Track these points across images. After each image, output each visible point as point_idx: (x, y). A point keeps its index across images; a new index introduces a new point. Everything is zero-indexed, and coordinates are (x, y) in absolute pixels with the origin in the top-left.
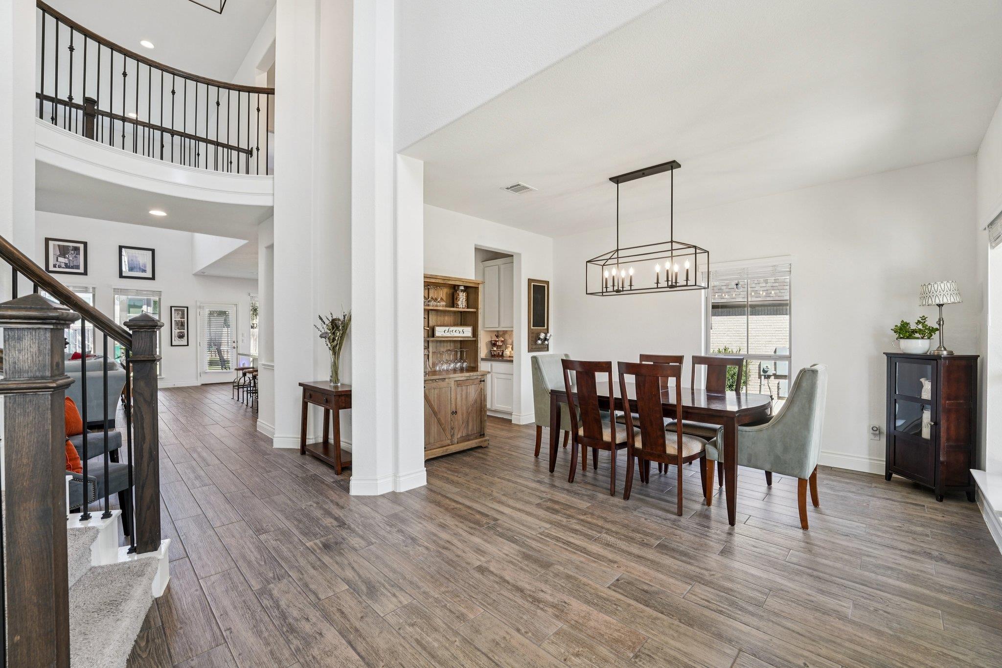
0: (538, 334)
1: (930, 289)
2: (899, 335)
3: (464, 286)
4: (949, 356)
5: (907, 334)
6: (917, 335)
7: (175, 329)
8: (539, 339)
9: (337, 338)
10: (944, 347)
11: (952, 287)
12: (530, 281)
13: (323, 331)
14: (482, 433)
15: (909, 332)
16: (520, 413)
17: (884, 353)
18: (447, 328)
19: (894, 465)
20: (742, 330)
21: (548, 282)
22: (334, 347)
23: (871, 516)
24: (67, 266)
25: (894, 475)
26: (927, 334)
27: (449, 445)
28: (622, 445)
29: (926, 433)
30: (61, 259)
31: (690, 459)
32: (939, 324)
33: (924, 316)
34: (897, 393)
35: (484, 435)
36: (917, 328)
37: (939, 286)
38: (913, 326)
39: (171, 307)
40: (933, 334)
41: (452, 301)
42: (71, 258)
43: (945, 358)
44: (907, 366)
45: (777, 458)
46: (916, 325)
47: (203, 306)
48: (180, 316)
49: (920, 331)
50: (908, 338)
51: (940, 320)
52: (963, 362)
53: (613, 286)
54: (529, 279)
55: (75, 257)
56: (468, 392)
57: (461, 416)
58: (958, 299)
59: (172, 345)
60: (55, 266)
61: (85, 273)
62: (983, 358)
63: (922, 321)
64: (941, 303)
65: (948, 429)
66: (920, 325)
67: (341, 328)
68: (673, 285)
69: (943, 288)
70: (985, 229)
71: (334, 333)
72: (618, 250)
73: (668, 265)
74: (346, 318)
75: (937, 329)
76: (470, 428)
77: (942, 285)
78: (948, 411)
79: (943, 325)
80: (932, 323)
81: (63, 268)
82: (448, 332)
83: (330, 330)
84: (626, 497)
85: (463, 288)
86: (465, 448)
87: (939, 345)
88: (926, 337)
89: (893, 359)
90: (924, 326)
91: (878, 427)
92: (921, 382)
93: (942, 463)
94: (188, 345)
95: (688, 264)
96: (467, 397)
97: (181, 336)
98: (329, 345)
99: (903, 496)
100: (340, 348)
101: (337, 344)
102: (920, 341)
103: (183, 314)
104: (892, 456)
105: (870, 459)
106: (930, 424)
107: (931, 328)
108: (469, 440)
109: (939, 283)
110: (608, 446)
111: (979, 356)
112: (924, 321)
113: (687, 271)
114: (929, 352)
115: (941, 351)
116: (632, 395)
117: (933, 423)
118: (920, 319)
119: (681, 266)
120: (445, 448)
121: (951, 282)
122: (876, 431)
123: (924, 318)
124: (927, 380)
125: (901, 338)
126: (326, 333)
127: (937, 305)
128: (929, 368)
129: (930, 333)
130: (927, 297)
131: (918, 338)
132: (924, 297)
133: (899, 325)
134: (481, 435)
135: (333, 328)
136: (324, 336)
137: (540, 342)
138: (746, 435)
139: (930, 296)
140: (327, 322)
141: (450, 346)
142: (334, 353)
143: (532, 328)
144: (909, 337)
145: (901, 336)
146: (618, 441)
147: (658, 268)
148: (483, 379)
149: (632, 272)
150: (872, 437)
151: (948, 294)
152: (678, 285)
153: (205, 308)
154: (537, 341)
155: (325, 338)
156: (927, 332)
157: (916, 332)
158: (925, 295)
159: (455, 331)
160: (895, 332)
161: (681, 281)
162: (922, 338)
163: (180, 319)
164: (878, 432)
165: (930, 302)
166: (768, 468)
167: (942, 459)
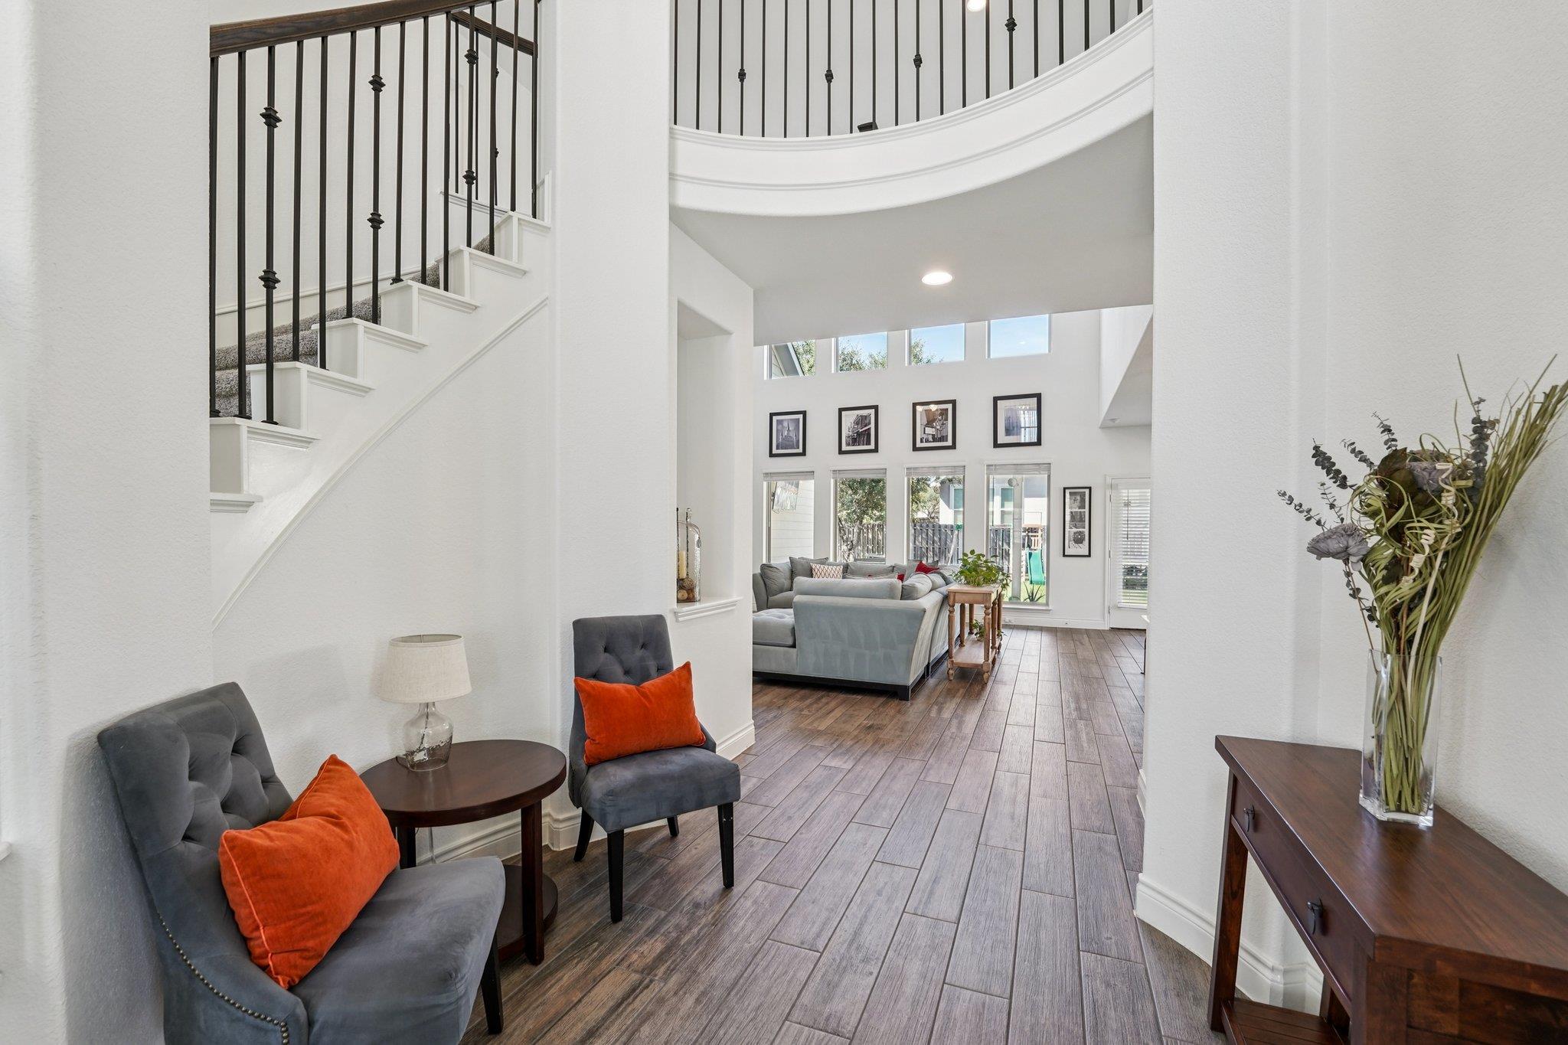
7: (1071, 528)
9: (1417, 561)
13: (1331, 522)
22: (1395, 611)
24: (935, 440)
30: (929, 430)
39: (1065, 489)
42: (938, 427)
47: (1117, 485)
48: (1078, 503)
55: (943, 424)
59: (1064, 555)
60: (922, 441)
61: (953, 447)
67: (1448, 500)
71: (1397, 534)
74: (1492, 442)
81: (930, 442)
83: (1373, 515)
94: (1089, 556)
97: (1078, 540)
98: (1368, 595)
100: (1440, 621)
101: (1421, 594)
103: (1083, 500)
126: (1351, 532)
135: (1393, 503)
136: (1334, 545)
140: (1358, 474)
142: (1399, 640)
153: (1119, 487)
155: (1344, 555)
163: (1077, 510)
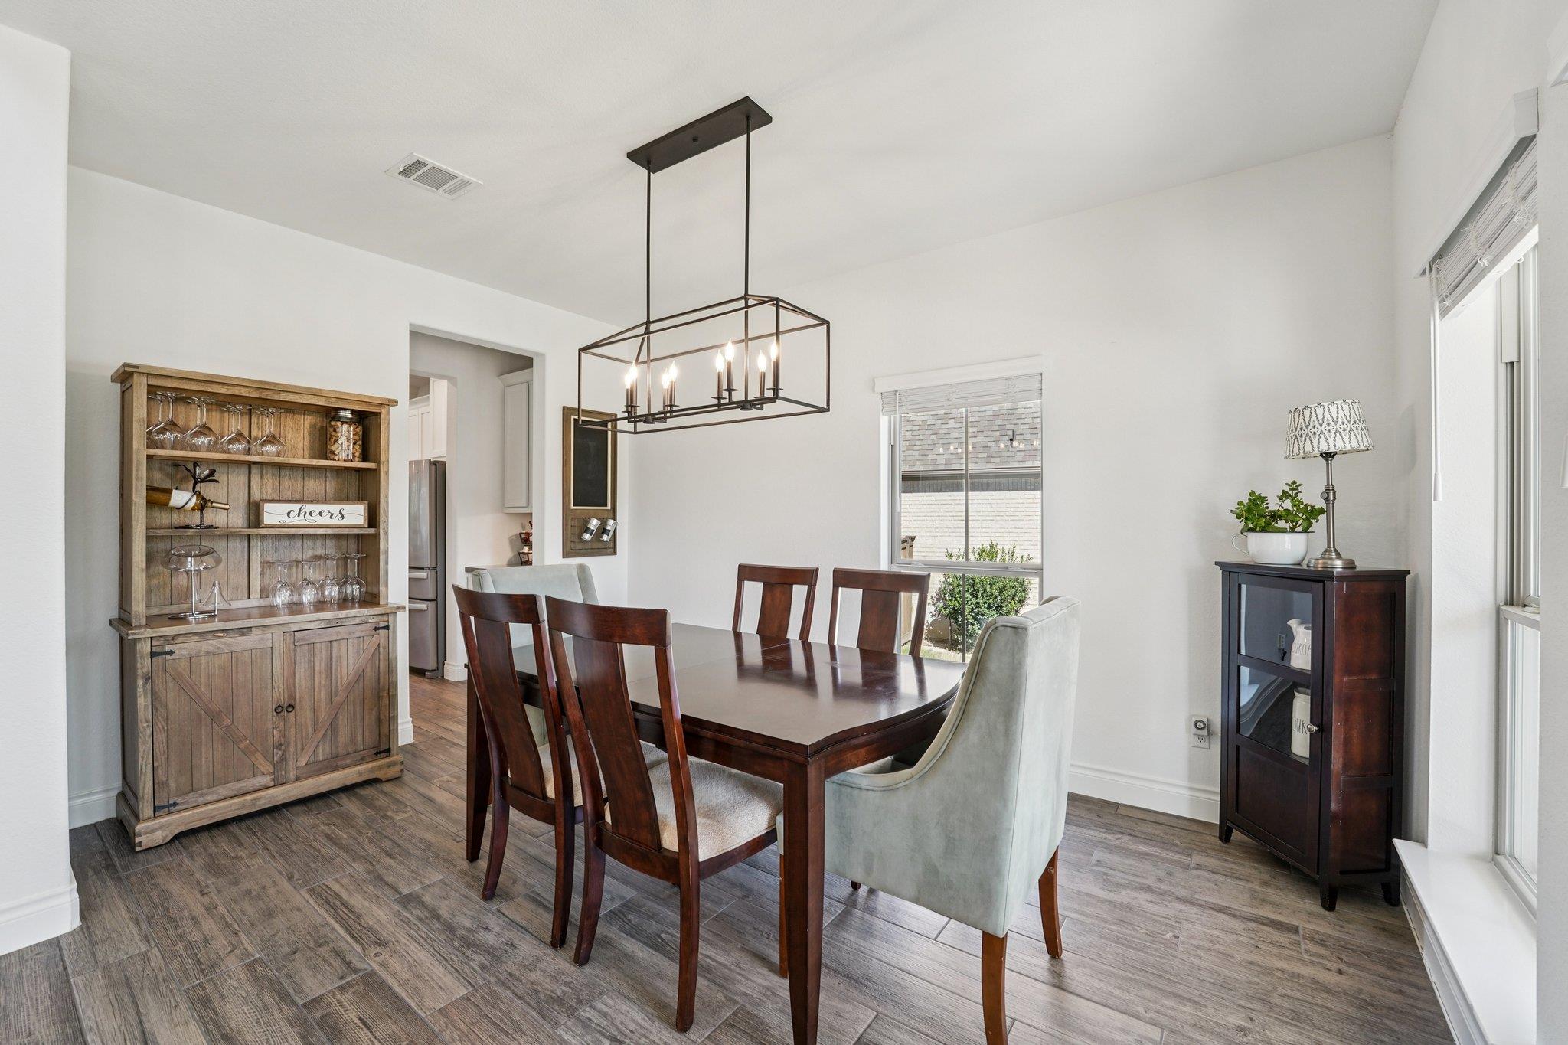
0: (587, 521)
1: (1307, 419)
2: (1246, 524)
3: (353, 411)
4: (1348, 572)
5: (1262, 522)
6: (1281, 524)
8: (587, 530)
10: (1336, 551)
11: (1353, 414)
12: (570, 412)
14: (383, 748)
15: (1265, 517)
17: (1217, 563)
18: (296, 507)
19: (1237, 811)
23: (1180, 989)
25: (1235, 832)
26: (1301, 521)
27: (267, 788)
29: (1300, 744)
32: (1327, 500)
33: (1294, 482)
34: (1243, 652)
35: (388, 751)
36: (1281, 509)
37: (1327, 411)
38: (1274, 505)
40: (1313, 521)
41: (323, 444)
43: (1342, 578)
44: (1263, 592)
45: (931, 870)
46: (1280, 502)
49: (1287, 515)
50: (1264, 530)
51: (1327, 489)
52: (1377, 587)
54: (564, 407)
56: (334, 655)
57: (309, 714)
58: (1365, 443)
62: (1417, 576)
63: (1291, 492)
64: (1331, 451)
65: (1347, 742)
66: (1288, 501)
69: (1334, 415)
70: (1424, 273)
72: (648, 323)
75: (1322, 511)
76: (342, 739)
77: (1333, 409)
78: (1348, 700)
79: (1333, 501)
80: (1312, 496)
82: (299, 515)
84: (580, 956)
85: (349, 416)
86: (323, 790)
87: (1326, 547)
88: (1300, 529)
89: (1233, 574)
90: (1296, 503)
91: (1205, 720)
92: (1290, 628)
93: (1335, 816)
96: (329, 667)
99: (1253, 894)
102: (1287, 537)
104: (1232, 790)
105: (1191, 789)
106: (1310, 730)
107: (1309, 508)
108: (337, 769)
109: (1326, 404)
110: (551, 814)
111: (1408, 572)
112: (1295, 492)
114: (1306, 561)
115: (1331, 559)
117: (1315, 728)
118: (1287, 489)
120: (248, 797)
121: (1350, 401)
122: (1202, 727)
123: (1295, 486)
124: (1302, 623)
125: (1250, 530)
127: (1321, 455)
128: (1307, 598)
129: (1307, 519)
130: (1301, 436)
131: (1283, 531)
132: (1296, 437)
133: (1246, 501)
134: (377, 754)
137: (587, 537)
139: (1308, 434)
141: (331, 548)
143: (572, 507)
144: (1266, 529)
145: (1250, 525)
148: (383, 624)
150: (1195, 741)
151: (1344, 430)
154: (582, 535)
156: (1302, 517)
157: (1280, 517)
158: (1298, 432)
159: (320, 514)
160: (1238, 517)
162: (1292, 530)
164: (1205, 732)
165: (1308, 448)
167: (1333, 806)
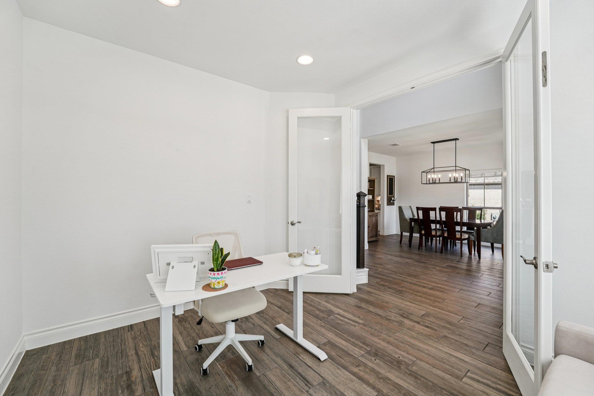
0: (391, 198)
8: (391, 200)
12: (388, 176)
16: (384, 230)
20: (481, 197)
21: (394, 176)
28: (439, 236)
31: (465, 239)
35: (377, 236)
45: (495, 238)
53: (433, 181)
56: (373, 219)
57: (371, 228)
68: (456, 182)
72: (434, 168)
73: (454, 175)
76: (373, 233)
84: (441, 252)
86: (372, 240)
95: (462, 175)
96: (372, 221)
110: (434, 236)
113: (462, 177)
116: (444, 219)
119: (459, 175)
138: (483, 231)
143: (389, 196)
146: (437, 235)
147: (450, 175)
148: (377, 215)
149: (440, 176)
152: (458, 181)
161: (459, 180)
166: (491, 241)
